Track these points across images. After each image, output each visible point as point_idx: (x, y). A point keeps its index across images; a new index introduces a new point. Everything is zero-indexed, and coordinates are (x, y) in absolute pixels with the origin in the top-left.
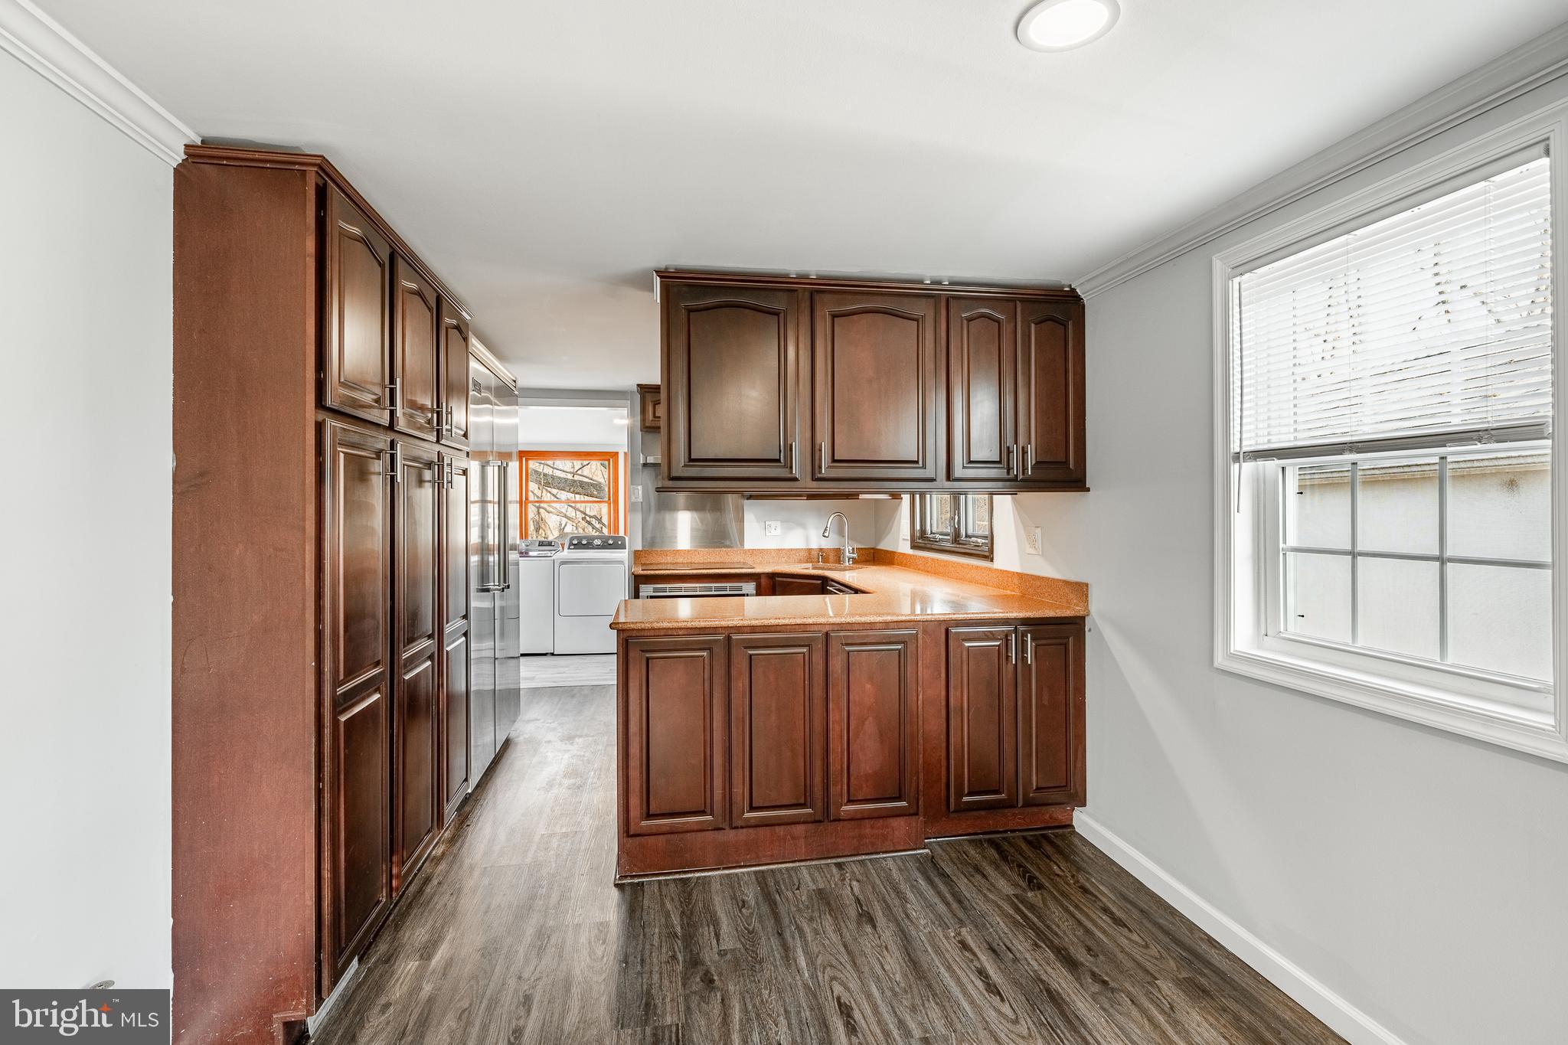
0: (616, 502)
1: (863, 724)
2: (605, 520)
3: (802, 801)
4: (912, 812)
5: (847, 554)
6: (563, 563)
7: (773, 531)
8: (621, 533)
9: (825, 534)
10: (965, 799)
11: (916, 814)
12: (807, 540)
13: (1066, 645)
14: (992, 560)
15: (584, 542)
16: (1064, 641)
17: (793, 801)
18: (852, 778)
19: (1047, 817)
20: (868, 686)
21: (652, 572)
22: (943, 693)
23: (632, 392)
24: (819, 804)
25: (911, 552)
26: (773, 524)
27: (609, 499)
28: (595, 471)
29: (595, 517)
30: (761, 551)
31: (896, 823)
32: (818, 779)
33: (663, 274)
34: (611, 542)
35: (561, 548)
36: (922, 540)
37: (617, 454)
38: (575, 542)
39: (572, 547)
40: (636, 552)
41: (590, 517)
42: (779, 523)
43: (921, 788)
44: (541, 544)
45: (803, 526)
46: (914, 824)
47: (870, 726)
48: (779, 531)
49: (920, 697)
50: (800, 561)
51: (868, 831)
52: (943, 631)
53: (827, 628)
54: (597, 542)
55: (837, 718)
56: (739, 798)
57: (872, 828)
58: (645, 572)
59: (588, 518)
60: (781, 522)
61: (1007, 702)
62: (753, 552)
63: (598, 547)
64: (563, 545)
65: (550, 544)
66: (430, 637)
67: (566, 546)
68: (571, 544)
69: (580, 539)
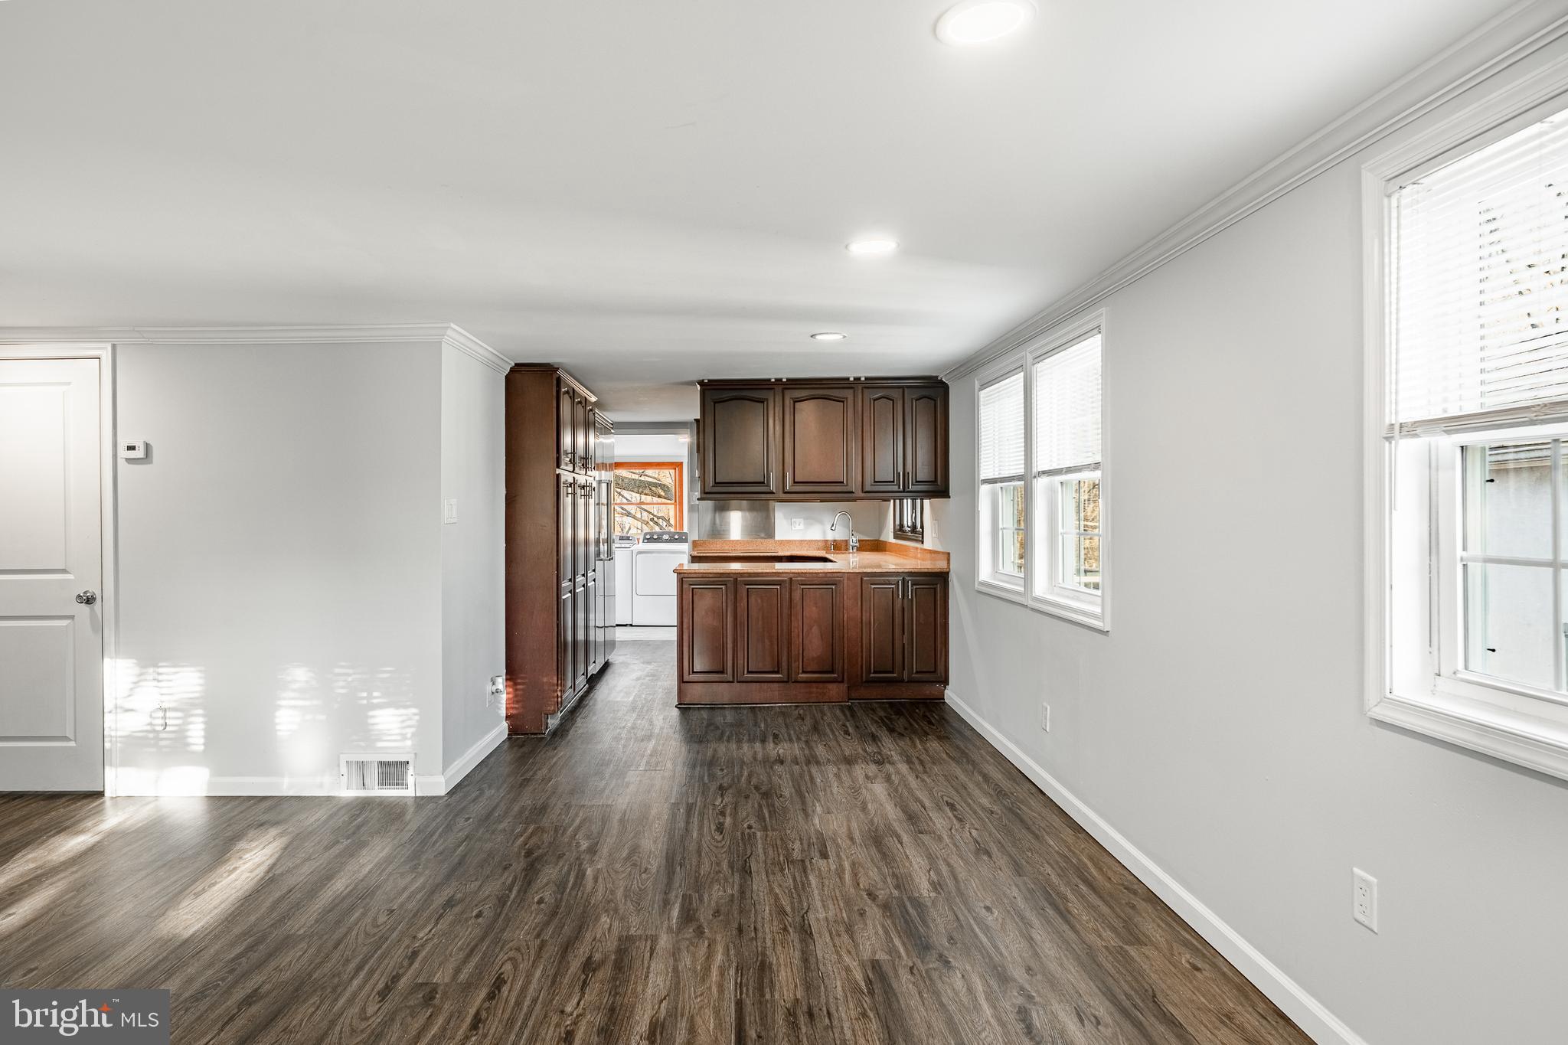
0: (681, 504)
1: (811, 629)
2: (672, 522)
3: (776, 670)
4: (839, 680)
5: (851, 543)
6: (640, 553)
7: (797, 526)
8: (685, 530)
9: (833, 528)
10: (872, 675)
11: (842, 682)
12: (824, 533)
13: (935, 589)
14: (923, 543)
15: (655, 537)
16: (935, 586)
17: (772, 670)
18: (805, 659)
19: (928, 692)
20: (814, 608)
21: (704, 555)
22: (860, 614)
23: (691, 423)
24: (785, 671)
25: (894, 541)
26: (798, 520)
27: (676, 501)
28: (667, 477)
29: (663, 519)
30: (788, 542)
31: (831, 686)
32: (785, 658)
33: (701, 383)
34: (676, 537)
35: (637, 542)
36: (900, 532)
37: (681, 464)
38: (648, 537)
39: (646, 541)
40: (694, 541)
41: (658, 518)
42: (802, 520)
43: (846, 668)
44: (622, 538)
45: (821, 522)
46: (842, 688)
47: (815, 630)
48: (802, 527)
49: (846, 616)
50: (819, 549)
51: (815, 690)
52: (860, 579)
53: (791, 575)
54: (666, 537)
55: (796, 625)
56: (742, 666)
57: (817, 688)
58: (699, 555)
59: (655, 519)
60: (804, 519)
61: (898, 621)
62: (782, 542)
63: (667, 541)
64: (638, 540)
65: (628, 538)
66: (570, 580)
67: (641, 541)
68: (645, 539)
69: (652, 534)
